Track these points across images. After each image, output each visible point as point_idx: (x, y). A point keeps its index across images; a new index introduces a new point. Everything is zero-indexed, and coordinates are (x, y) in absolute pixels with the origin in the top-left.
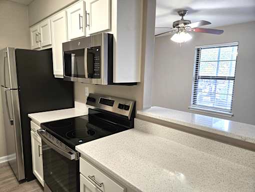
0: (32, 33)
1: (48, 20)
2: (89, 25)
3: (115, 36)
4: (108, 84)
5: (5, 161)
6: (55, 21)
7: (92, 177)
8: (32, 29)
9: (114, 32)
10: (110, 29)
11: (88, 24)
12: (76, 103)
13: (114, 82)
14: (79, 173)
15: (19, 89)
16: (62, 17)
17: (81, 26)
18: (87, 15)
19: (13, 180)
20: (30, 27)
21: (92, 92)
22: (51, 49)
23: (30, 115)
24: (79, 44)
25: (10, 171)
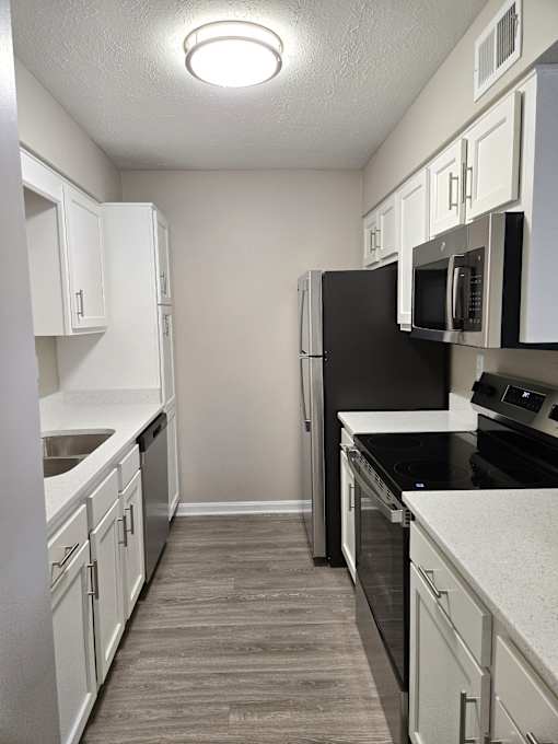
0: (366, 230)
1: (396, 196)
2: (470, 197)
3: (529, 217)
4: (502, 347)
5: (297, 511)
6: (408, 196)
7: (426, 572)
8: (367, 221)
9: (526, 206)
10: (517, 200)
11: (468, 194)
12: (452, 397)
13: (521, 341)
14: (407, 561)
15: (324, 356)
16: (420, 186)
17: (454, 201)
18: (469, 172)
19: (304, 553)
20: (364, 217)
21: (493, 369)
22: (396, 263)
23: (342, 416)
24: (442, 248)
25: (303, 533)
